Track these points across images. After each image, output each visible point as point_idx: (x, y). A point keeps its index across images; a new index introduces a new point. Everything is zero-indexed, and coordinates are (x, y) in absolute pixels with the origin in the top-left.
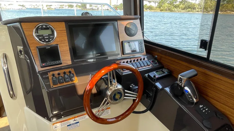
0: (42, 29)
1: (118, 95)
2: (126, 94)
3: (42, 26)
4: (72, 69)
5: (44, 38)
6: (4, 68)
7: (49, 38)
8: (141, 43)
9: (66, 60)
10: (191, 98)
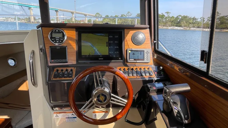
0: (55, 32)
1: (103, 97)
2: (112, 98)
3: (56, 30)
4: (74, 68)
5: (55, 40)
6: (31, 61)
7: (60, 40)
8: (148, 53)
9: (72, 59)
10: (179, 117)
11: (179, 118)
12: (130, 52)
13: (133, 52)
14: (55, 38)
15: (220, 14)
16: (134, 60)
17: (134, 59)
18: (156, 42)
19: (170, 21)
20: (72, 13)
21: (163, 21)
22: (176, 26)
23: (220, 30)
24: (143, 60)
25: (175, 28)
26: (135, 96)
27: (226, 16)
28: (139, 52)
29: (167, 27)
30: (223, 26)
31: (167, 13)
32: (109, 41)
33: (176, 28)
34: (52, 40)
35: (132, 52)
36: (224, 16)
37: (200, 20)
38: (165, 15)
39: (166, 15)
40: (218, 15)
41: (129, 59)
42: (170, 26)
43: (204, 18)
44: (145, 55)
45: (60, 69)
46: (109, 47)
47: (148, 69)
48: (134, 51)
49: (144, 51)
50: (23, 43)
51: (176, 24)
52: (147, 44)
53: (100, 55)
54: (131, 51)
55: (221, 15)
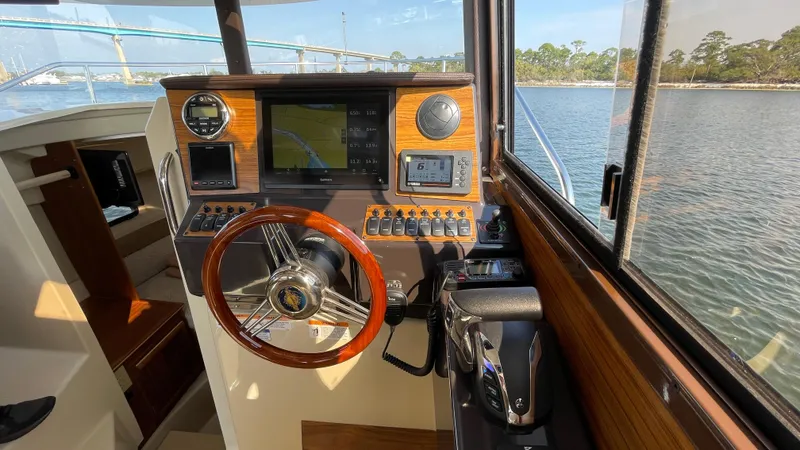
3: (198, 97)
4: (253, 204)
5: (199, 126)
7: (210, 126)
8: (464, 163)
9: (248, 180)
10: (495, 400)
11: (494, 403)
12: (408, 159)
13: (420, 161)
14: (197, 119)
15: (729, 39)
16: (421, 186)
17: (421, 183)
18: (503, 127)
19: (582, 67)
20: (337, 55)
21: (564, 67)
22: (598, 79)
23: (723, 85)
24: (449, 184)
25: (592, 85)
26: (408, 295)
27: (748, 45)
28: (438, 162)
29: (572, 81)
30: (734, 73)
31: (577, 43)
32: (348, 128)
33: (597, 83)
34: (191, 127)
35: (415, 159)
36: (743, 45)
37: (670, 58)
38: (569, 51)
39: (573, 50)
40: (723, 43)
41: (407, 181)
42: (579, 79)
43: (683, 54)
44: (457, 171)
45: (213, 205)
46: (348, 146)
47: (461, 213)
48: (422, 157)
49: (452, 158)
50: (144, 137)
51: (597, 74)
52: (466, 134)
53: (325, 169)
54: (413, 156)
55: (733, 43)
